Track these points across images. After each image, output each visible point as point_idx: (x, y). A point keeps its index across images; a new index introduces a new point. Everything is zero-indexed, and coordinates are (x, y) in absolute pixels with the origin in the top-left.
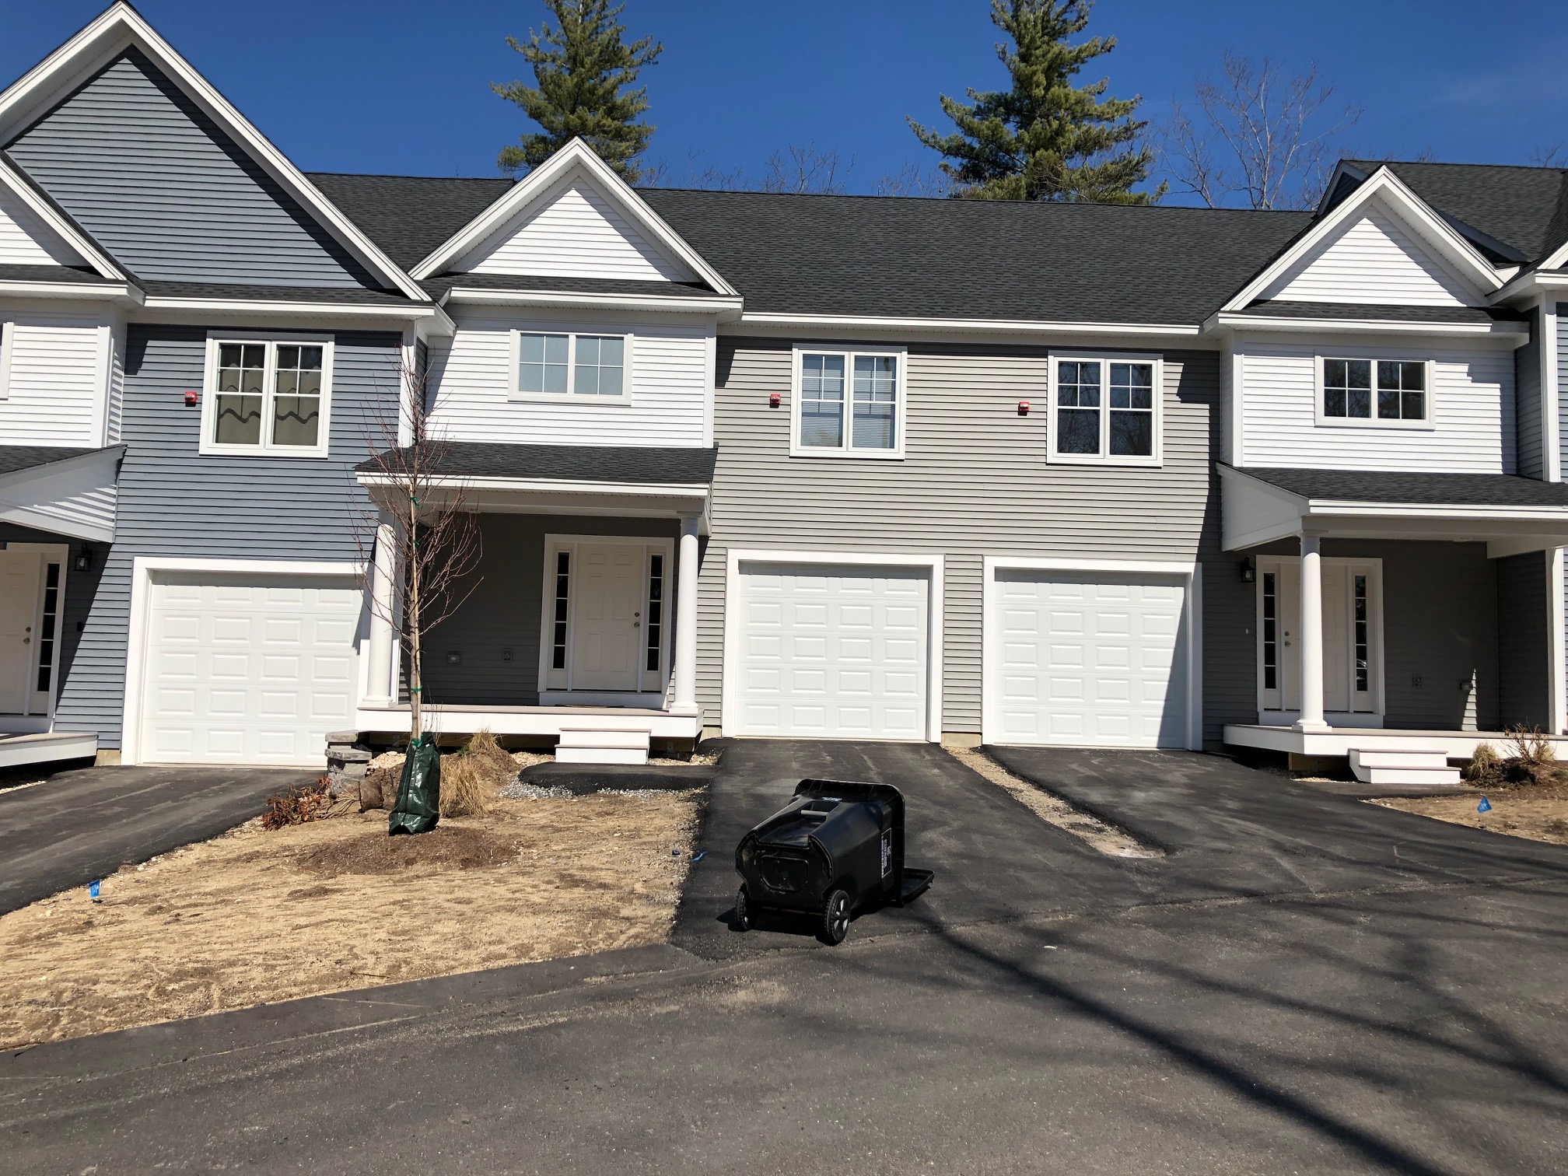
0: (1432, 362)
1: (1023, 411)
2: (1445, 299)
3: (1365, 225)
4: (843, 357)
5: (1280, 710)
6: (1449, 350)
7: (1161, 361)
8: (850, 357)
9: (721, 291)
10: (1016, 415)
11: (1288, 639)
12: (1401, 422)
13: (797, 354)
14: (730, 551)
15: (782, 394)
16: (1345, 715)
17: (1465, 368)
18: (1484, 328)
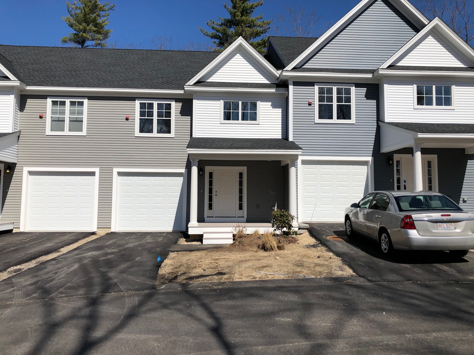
0: (259, 102)
1: (127, 119)
2: (264, 81)
3: (238, 57)
4: (65, 102)
5: (213, 217)
6: (264, 97)
7: (174, 102)
8: (68, 101)
9: (12, 79)
10: (125, 120)
11: (216, 193)
12: (249, 122)
13: (49, 101)
14: (24, 167)
15: (43, 114)
16: (235, 218)
17: (270, 104)
18: (273, 90)
